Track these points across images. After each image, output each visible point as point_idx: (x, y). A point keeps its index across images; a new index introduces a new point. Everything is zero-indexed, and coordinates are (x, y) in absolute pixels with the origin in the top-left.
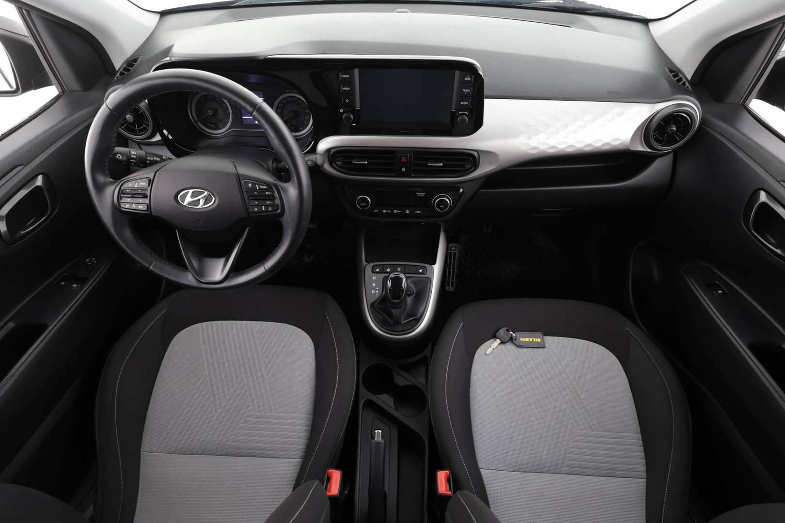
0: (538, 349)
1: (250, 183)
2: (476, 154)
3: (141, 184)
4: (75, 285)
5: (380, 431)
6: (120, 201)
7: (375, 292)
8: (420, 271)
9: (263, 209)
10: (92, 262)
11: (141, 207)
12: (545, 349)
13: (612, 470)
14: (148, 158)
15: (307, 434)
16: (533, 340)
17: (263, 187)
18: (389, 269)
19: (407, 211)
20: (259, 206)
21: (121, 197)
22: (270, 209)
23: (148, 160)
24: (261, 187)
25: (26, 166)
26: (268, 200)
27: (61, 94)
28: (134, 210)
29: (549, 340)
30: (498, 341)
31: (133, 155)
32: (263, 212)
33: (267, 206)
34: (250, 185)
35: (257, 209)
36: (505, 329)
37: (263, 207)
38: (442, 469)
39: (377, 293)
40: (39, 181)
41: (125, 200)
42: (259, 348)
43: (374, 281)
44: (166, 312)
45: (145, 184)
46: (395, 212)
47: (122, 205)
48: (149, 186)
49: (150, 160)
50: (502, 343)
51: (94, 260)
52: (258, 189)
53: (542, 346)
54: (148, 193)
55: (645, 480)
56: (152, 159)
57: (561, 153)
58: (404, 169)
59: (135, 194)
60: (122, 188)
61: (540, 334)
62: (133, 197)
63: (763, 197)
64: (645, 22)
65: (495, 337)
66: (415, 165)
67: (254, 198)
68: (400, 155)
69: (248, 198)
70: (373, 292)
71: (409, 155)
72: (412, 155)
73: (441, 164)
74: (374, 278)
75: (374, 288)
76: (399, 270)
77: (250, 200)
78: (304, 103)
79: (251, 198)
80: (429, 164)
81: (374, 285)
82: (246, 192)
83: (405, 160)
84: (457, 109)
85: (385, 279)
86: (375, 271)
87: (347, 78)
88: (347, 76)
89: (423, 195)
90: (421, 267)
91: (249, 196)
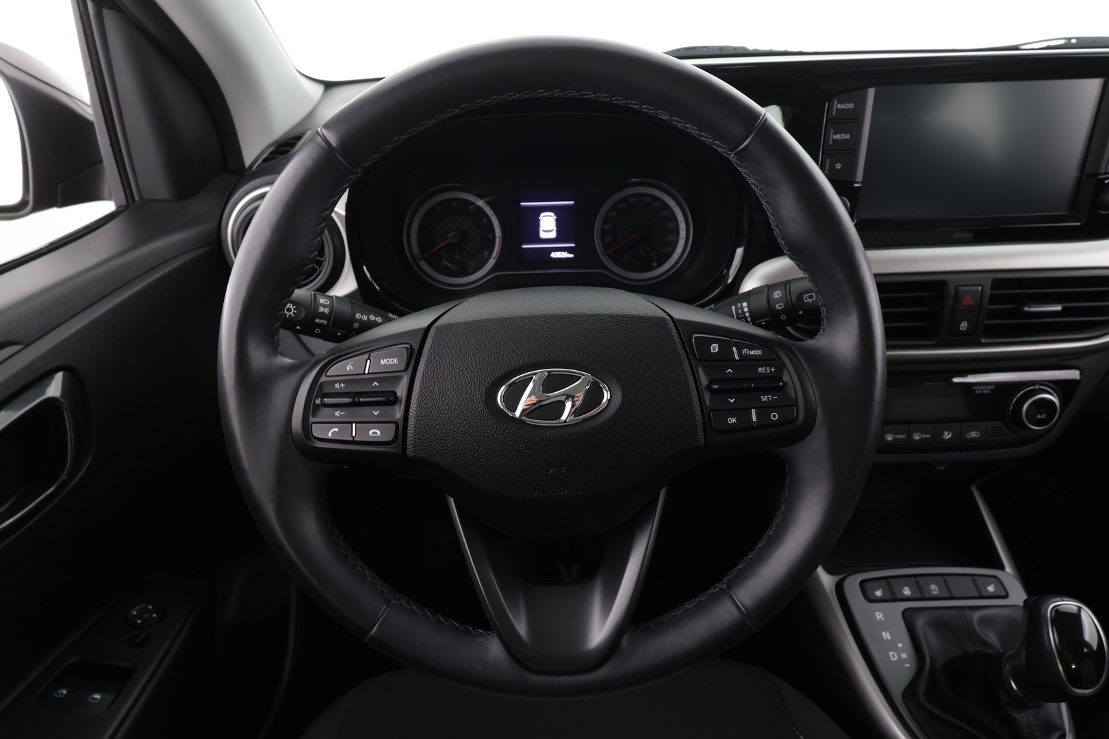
1: (715, 341)
3: (383, 362)
4: (97, 696)
6: (312, 419)
7: (899, 655)
8: (992, 588)
9: (754, 419)
10: (147, 615)
11: (375, 433)
14: (358, 316)
17: (752, 353)
18: (906, 588)
19: (946, 433)
20: (743, 412)
21: (317, 408)
22: (774, 416)
23: (357, 321)
24: (745, 351)
25: (26, 346)
26: (766, 391)
27: (123, 208)
28: (353, 442)
31: (324, 306)
32: (753, 427)
33: (763, 409)
34: (715, 348)
35: (734, 420)
37: (753, 411)
39: (905, 661)
40: (54, 388)
41: (325, 414)
43: (883, 626)
45: (395, 361)
46: (917, 438)
47: (317, 431)
48: (406, 370)
49: (360, 321)
51: (151, 612)
52: (737, 358)
54: (401, 391)
56: (365, 318)
58: (964, 326)
59: (361, 394)
60: (323, 379)
62: (354, 404)
66: (992, 315)
67: (724, 387)
68: (961, 288)
69: (709, 387)
70: (893, 657)
71: (980, 288)
72: (988, 290)
73: (1058, 308)
74: (879, 616)
75: (891, 645)
76: (934, 589)
77: (713, 392)
78: (666, 207)
79: (715, 387)
80: (1026, 309)
81: (886, 636)
82: (704, 369)
83: (971, 302)
84: (1102, 170)
85: (908, 616)
86: (872, 598)
87: (849, 109)
88: (850, 106)
89: (988, 392)
90: (988, 580)
91: (712, 382)
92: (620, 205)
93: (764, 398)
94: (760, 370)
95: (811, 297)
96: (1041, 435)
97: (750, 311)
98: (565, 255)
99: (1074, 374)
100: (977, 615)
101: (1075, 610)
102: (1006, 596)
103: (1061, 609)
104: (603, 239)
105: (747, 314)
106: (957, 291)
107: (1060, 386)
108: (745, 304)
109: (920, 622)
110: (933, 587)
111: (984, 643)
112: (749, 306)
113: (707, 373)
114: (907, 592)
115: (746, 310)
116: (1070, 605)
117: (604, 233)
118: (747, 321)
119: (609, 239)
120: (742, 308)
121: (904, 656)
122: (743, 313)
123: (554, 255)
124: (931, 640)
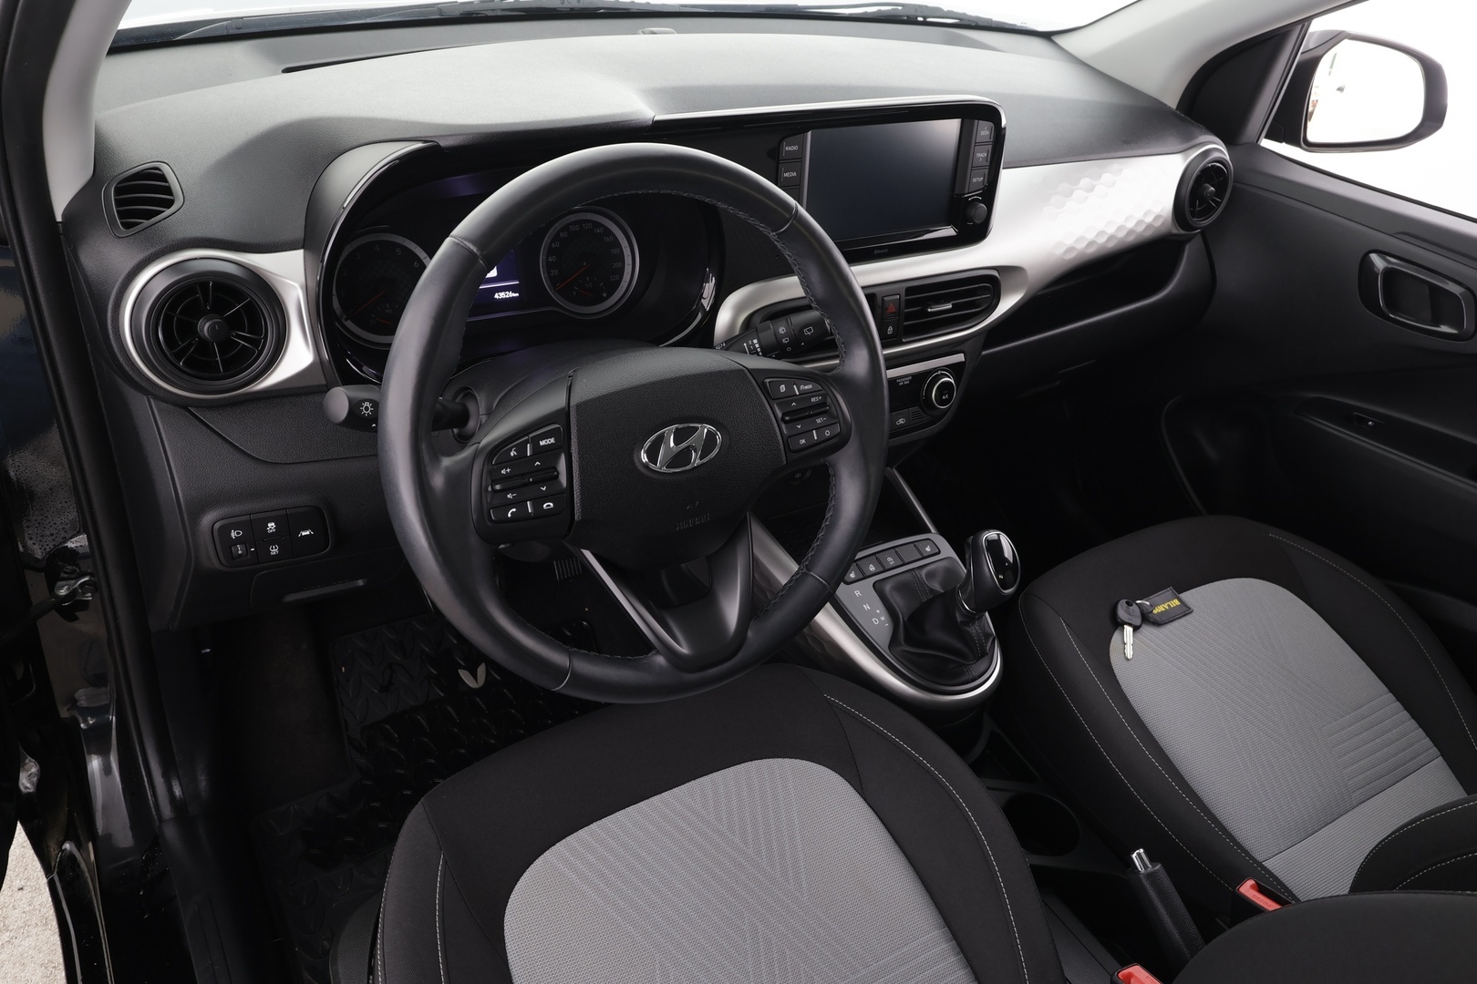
0: (1184, 618)
2: (995, 273)
3: (542, 443)
5: (1142, 851)
7: (880, 620)
8: (928, 549)
9: (816, 438)
11: (548, 505)
12: (1193, 614)
13: (1402, 765)
15: (967, 970)
16: (1169, 606)
17: (806, 387)
18: (871, 565)
20: (808, 434)
22: (827, 433)
24: (802, 387)
26: (819, 415)
28: (529, 518)
29: (1188, 596)
30: (1128, 630)
32: (817, 444)
34: (783, 388)
35: (804, 441)
36: (1122, 603)
37: (814, 432)
38: (1241, 881)
39: (884, 622)
42: (737, 840)
43: (862, 601)
44: (445, 862)
45: (553, 440)
50: (1136, 629)
52: (797, 393)
53: (1185, 611)
55: (1440, 758)
57: (1103, 252)
58: (891, 329)
61: (1169, 592)
63: (1379, 263)
64: (1047, 36)
65: (1118, 625)
66: (909, 316)
67: (793, 416)
68: (886, 299)
69: (783, 419)
70: (875, 621)
71: (898, 297)
72: (904, 298)
73: (949, 306)
74: (858, 593)
75: (872, 614)
76: (891, 561)
77: (786, 422)
78: (609, 232)
79: (787, 418)
80: (929, 310)
81: (867, 607)
82: (778, 405)
83: (893, 310)
84: (966, 192)
85: (878, 587)
86: (849, 580)
87: (794, 151)
88: (795, 148)
89: (908, 382)
90: (924, 543)
91: (784, 415)
92: (562, 235)
93: (819, 421)
94: (813, 400)
95: (810, 330)
96: (946, 411)
97: (761, 347)
98: (511, 295)
99: (960, 358)
100: (924, 572)
101: (995, 537)
102: (939, 553)
103: (990, 538)
104: (549, 273)
105: (759, 350)
106: (883, 300)
107: (955, 369)
108: (755, 341)
109: (888, 587)
110: (889, 559)
111: (932, 591)
112: (759, 342)
113: (780, 409)
114: (872, 568)
115: (757, 346)
116: (992, 534)
117: (549, 266)
118: (758, 355)
119: (555, 272)
120: (753, 345)
121: (883, 618)
122: (755, 349)
123: (500, 296)
124: (898, 601)
